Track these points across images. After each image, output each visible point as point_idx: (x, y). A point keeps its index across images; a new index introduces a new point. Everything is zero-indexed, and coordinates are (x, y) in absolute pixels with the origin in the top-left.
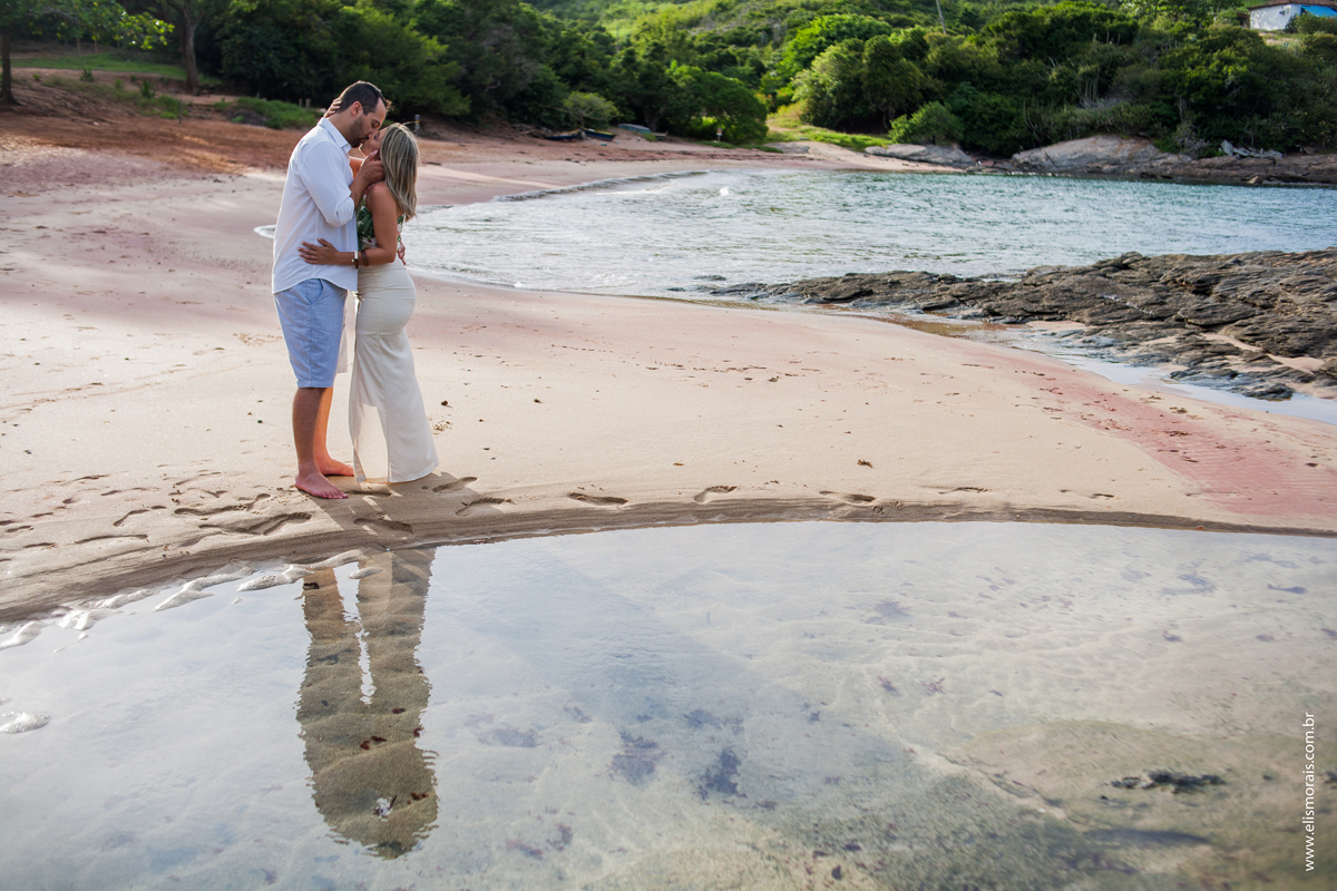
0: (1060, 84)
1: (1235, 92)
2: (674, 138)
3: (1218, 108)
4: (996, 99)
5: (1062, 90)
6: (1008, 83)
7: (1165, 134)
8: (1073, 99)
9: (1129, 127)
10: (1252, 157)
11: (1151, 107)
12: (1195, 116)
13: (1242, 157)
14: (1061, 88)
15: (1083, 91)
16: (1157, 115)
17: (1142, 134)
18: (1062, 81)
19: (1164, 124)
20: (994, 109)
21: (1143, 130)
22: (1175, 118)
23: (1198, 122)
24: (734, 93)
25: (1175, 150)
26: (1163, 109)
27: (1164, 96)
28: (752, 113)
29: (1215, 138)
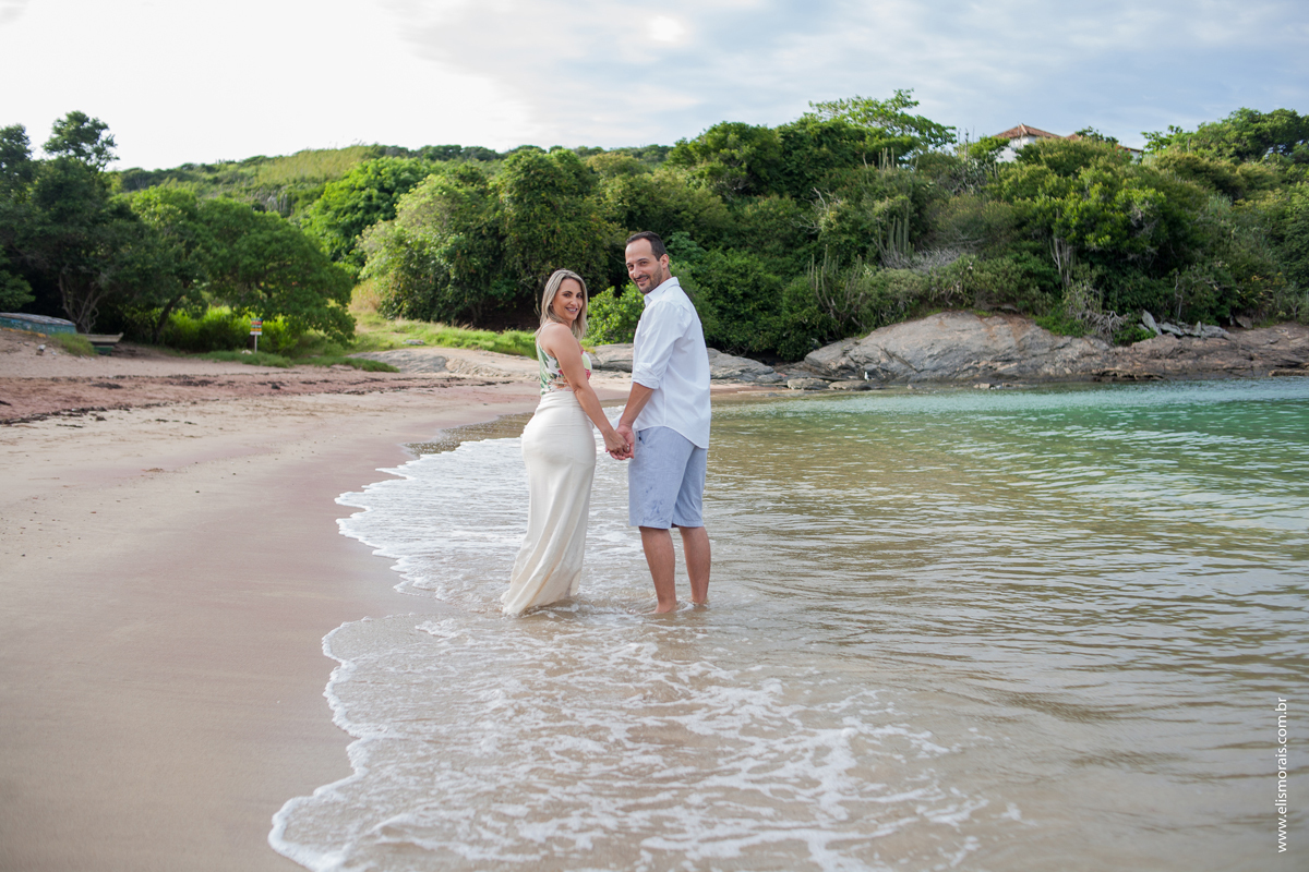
0: (843, 231)
1: (1148, 230)
2: (139, 349)
3: (1131, 257)
4: (739, 260)
5: (847, 241)
6: (740, 234)
7: (1047, 305)
8: (870, 254)
9: (988, 297)
10: (1190, 336)
11: (1017, 261)
12: (1095, 274)
13: (1178, 337)
14: (845, 238)
15: (885, 242)
16: (1029, 274)
17: (1007, 307)
18: (847, 226)
19: (1043, 289)
20: (742, 275)
21: (1010, 300)
22: (1058, 279)
23: (1099, 282)
24: (278, 240)
25: (1077, 331)
26: (1035, 264)
27: (1032, 244)
28: (323, 288)
29: (1134, 308)
